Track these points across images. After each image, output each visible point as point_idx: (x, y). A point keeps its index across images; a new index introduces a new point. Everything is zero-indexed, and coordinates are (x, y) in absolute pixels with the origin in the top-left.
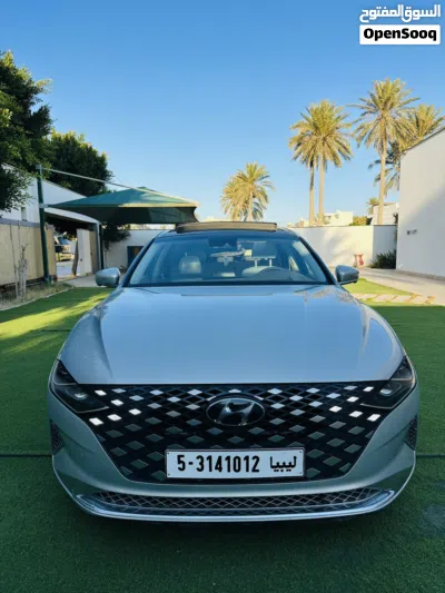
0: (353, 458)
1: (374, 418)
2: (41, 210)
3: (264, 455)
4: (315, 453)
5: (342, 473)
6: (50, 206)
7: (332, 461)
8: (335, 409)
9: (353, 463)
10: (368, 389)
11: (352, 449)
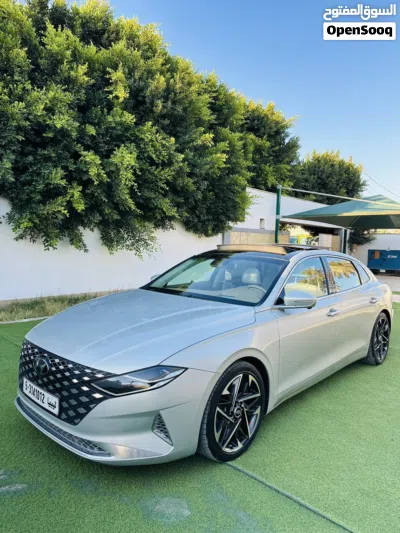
0: (81, 416)
1: (98, 396)
2: (277, 221)
3: (47, 395)
4: (65, 405)
5: (75, 424)
6: (284, 217)
7: (72, 413)
8: (75, 381)
9: (81, 419)
10: (100, 376)
11: (82, 410)
